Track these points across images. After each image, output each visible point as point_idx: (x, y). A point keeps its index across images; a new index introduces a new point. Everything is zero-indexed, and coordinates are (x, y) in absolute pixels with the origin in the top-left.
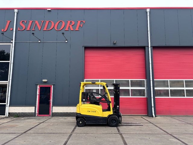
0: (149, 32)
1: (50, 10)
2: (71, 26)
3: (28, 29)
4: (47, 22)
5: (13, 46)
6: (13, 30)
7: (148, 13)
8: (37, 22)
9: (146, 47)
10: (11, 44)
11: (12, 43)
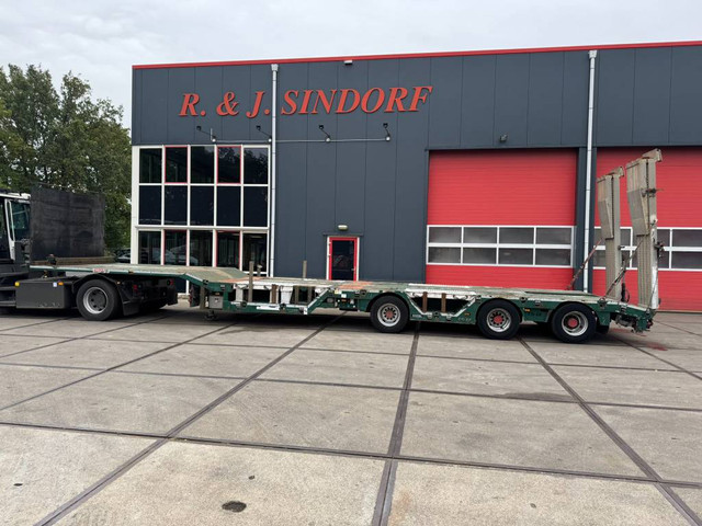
0: (591, 111)
1: (350, 61)
2: (398, 100)
3: (303, 110)
4: (345, 92)
5: (274, 151)
6: (271, 113)
7: (593, 62)
8: (321, 93)
9: (581, 151)
10: (269, 147)
11: (271, 143)
